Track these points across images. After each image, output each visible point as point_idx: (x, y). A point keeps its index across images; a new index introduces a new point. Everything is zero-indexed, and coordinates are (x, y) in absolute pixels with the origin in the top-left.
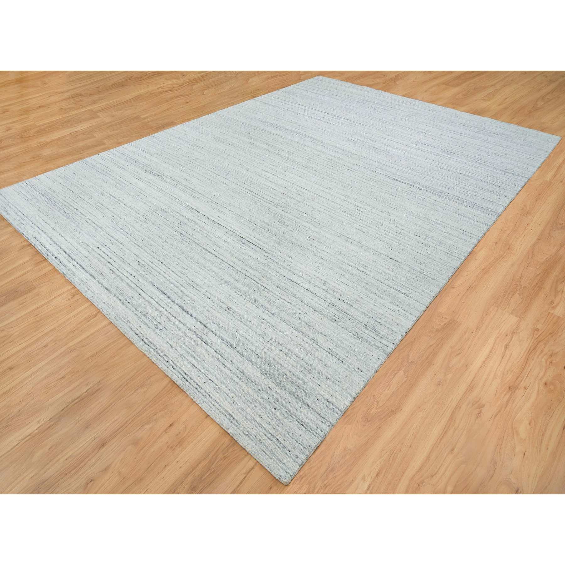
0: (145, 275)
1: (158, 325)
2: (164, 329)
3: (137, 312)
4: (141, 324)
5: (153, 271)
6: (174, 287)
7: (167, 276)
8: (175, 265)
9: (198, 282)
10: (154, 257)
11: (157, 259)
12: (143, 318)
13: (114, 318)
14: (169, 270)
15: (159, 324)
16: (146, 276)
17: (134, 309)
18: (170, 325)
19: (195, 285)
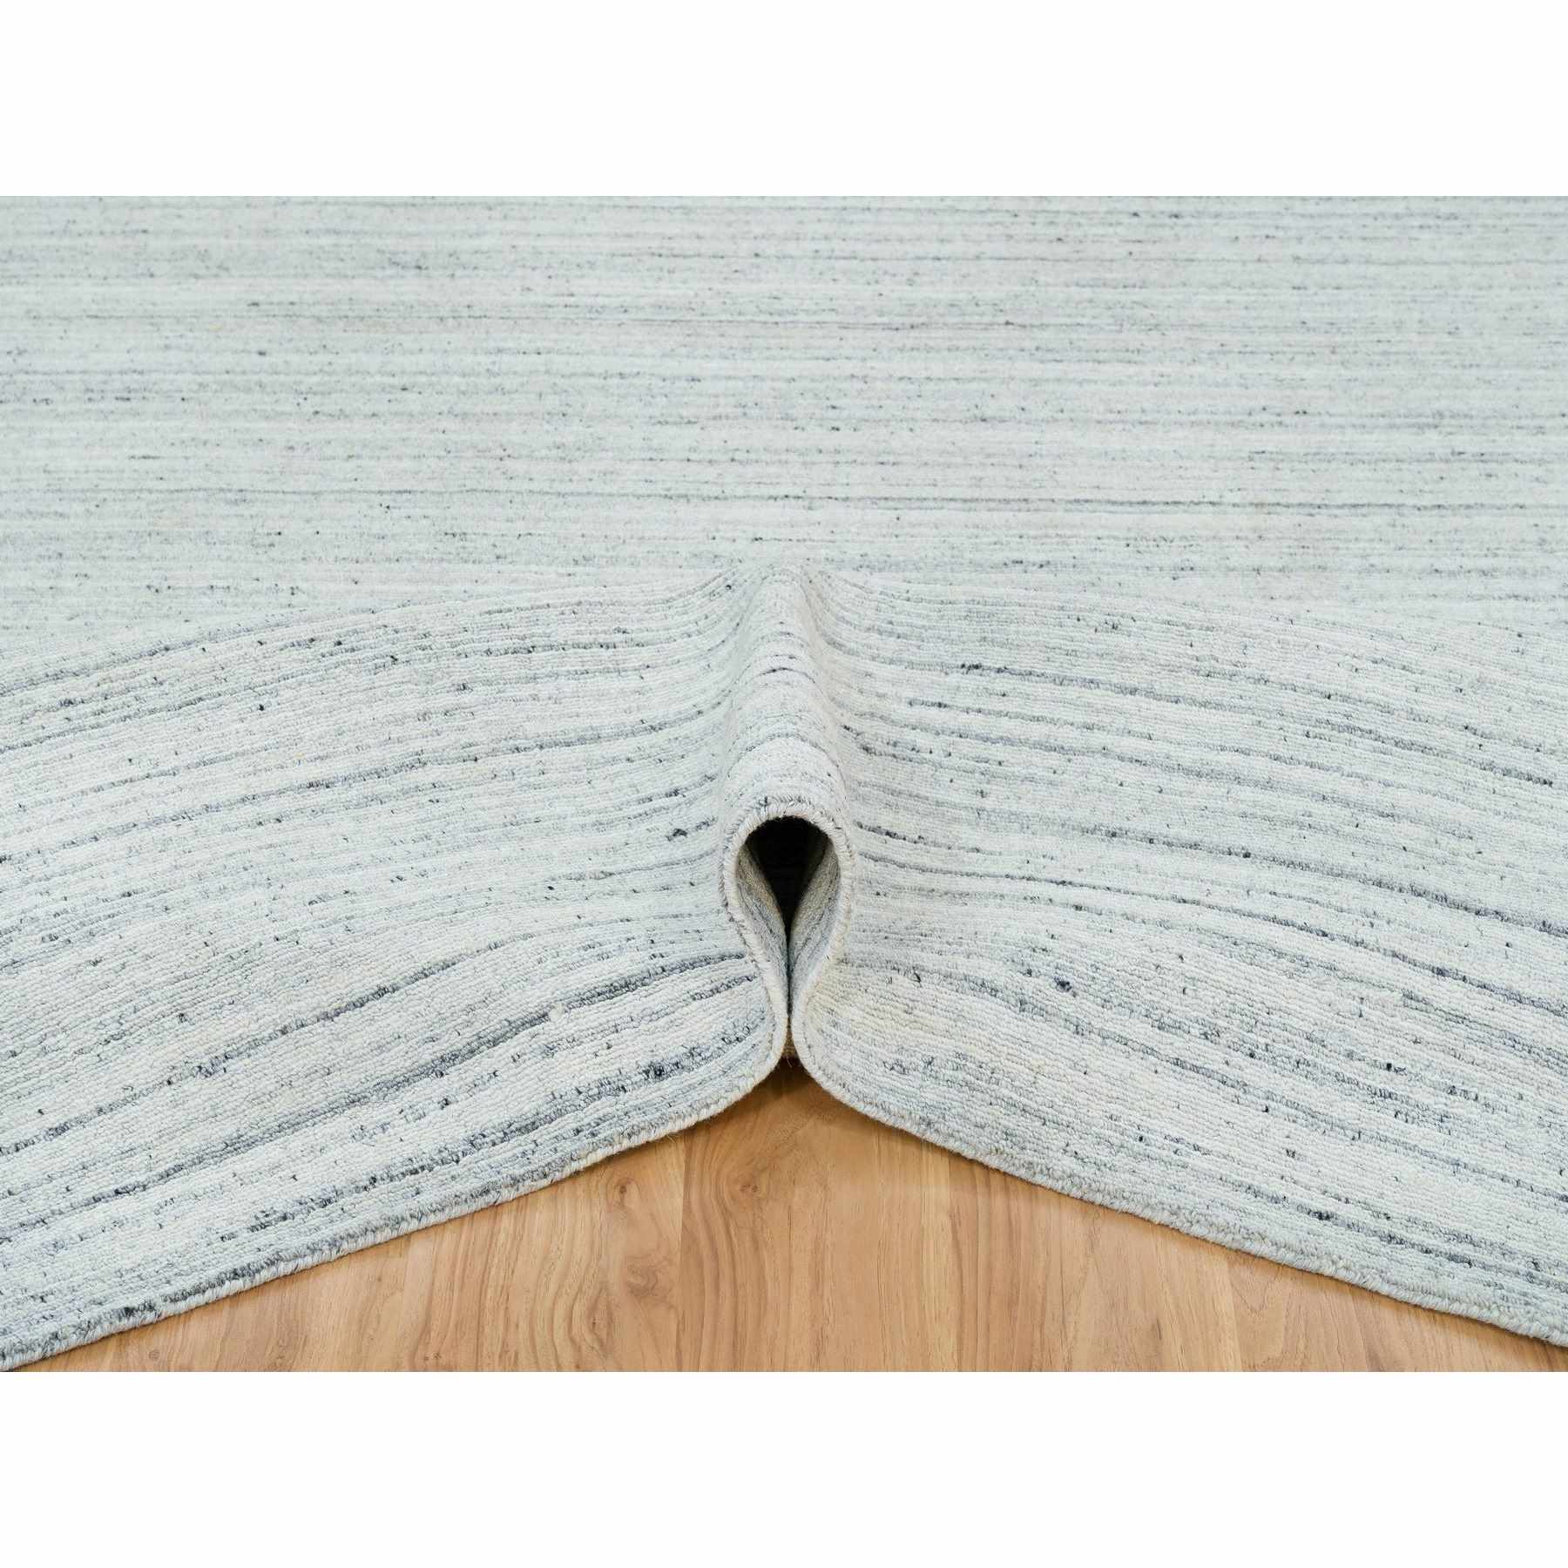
0: (977, 801)
1: (1397, 1085)
2: (1459, 1106)
3: (1174, 1045)
4: (1279, 1130)
5: (998, 752)
6: (1247, 793)
7: (1129, 745)
8: (1101, 636)
9: (1364, 686)
10: (911, 665)
11: (945, 669)
12: (1257, 1074)
13: (1069, 1163)
14: (1092, 695)
15: (1399, 1079)
16: (988, 803)
17: (1141, 1031)
18: (1475, 1052)
19: (1369, 719)
